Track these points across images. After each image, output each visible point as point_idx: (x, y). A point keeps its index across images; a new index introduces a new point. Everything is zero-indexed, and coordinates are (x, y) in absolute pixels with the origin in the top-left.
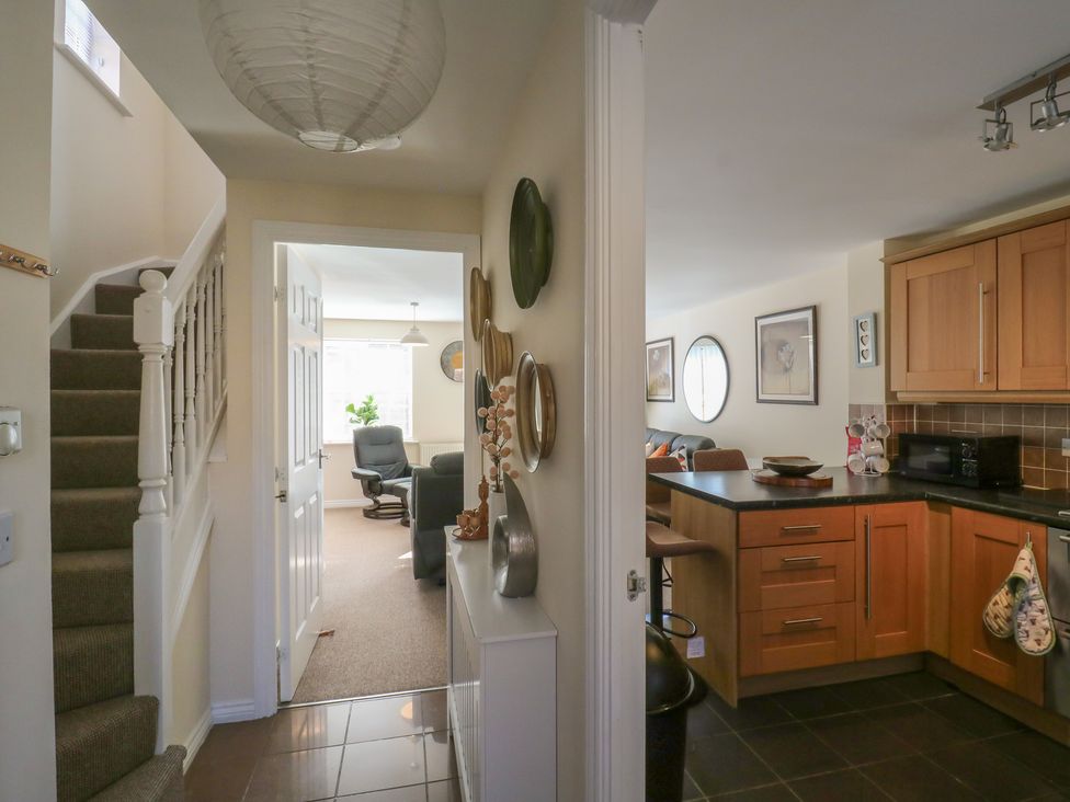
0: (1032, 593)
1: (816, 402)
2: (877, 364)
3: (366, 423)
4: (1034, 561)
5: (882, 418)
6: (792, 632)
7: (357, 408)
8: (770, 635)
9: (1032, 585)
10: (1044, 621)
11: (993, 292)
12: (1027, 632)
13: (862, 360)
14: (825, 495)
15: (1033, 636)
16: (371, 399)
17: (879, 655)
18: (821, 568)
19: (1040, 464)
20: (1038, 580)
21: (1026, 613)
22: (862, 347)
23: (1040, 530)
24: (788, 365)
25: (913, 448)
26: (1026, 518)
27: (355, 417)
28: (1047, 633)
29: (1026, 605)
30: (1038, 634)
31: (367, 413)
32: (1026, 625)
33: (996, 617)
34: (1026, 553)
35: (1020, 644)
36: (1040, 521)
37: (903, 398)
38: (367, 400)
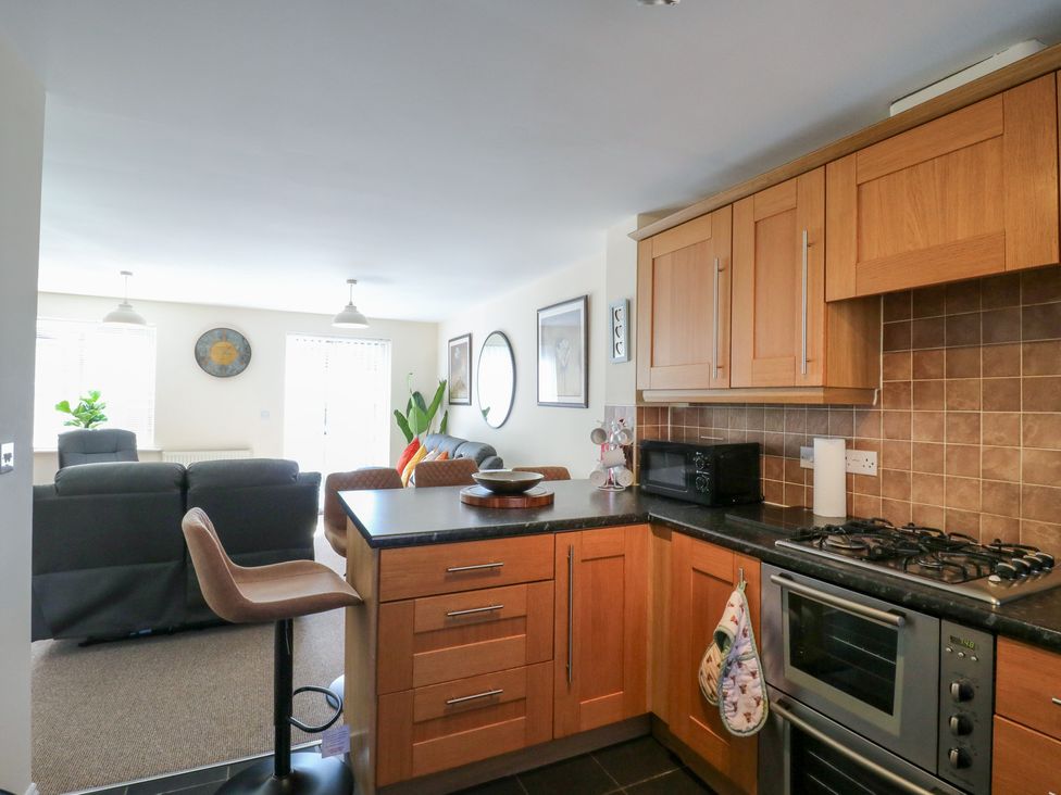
0: (742, 650)
1: (587, 404)
2: (629, 359)
3: (87, 426)
4: (746, 607)
5: (631, 421)
6: (457, 715)
7: (73, 407)
8: (427, 721)
9: (744, 640)
10: (756, 688)
11: (728, 269)
12: (735, 704)
13: (617, 356)
14: (544, 518)
15: (742, 709)
16: (96, 396)
17: (585, 727)
18: (505, 620)
19: (779, 477)
20: (750, 632)
21: (733, 678)
22: (617, 340)
23: (752, 565)
24: (564, 364)
25: (655, 458)
26: (740, 549)
27: (72, 418)
28: (758, 704)
29: (735, 666)
30: (748, 705)
31: (89, 412)
32: (733, 695)
33: (709, 677)
34: (737, 597)
35: (724, 721)
36: (754, 554)
37: (649, 397)
38: (89, 397)
